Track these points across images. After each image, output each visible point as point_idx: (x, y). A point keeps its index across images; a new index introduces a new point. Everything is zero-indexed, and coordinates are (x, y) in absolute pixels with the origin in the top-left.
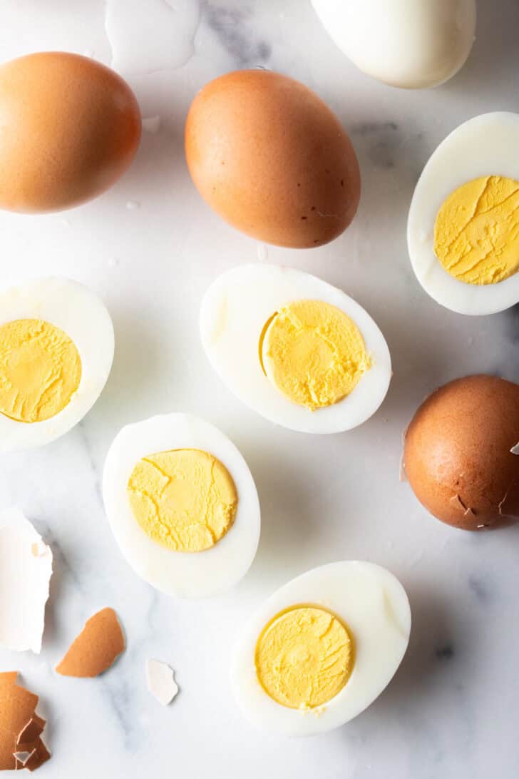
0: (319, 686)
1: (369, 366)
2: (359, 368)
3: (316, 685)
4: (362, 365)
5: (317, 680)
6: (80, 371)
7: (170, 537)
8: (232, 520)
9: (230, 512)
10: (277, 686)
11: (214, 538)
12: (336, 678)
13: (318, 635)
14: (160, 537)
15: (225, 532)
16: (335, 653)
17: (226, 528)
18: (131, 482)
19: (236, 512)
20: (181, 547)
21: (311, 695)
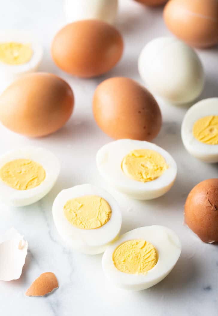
0: (143, 266)
1: (168, 168)
2: (164, 169)
3: (142, 265)
4: (165, 168)
5: (142, 264)
7: (81, 224)
8: (109, 219)
9: (108, 215)
10: (124, 268)
11: (101, 224)
12: (151, 262)
13: (140, 247)
14: (77, 224)
15: (106, 223)
16: (149, 253)
17: (106, 220)
18: (65, 207)
19: (111, 216)
20: (86, 228)
21: (140, 269)
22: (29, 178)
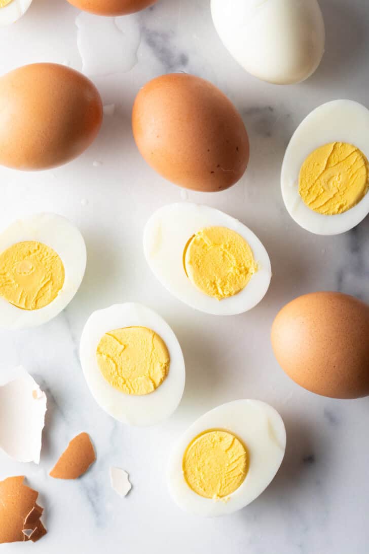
0: (226, 483)
1: (256, 270)
2: (250, 271)
3: (223, 482)
4: (252, 270)
5: (224, 479)
6: (63, 275)
7: (125, 385)
8: (166, 374)
9: (165, 368)
10: (198, 483)
11: (155, 385)
12: (237, 478)
13: (225, 449)
14: (118, 385)
15: (162, 382)
16: (236, 461)
17: (162, 379)
18: (98, 349)
19: (169, 368)
20: (132, 392)
21: (220, 489)
22: (39, 282)
